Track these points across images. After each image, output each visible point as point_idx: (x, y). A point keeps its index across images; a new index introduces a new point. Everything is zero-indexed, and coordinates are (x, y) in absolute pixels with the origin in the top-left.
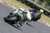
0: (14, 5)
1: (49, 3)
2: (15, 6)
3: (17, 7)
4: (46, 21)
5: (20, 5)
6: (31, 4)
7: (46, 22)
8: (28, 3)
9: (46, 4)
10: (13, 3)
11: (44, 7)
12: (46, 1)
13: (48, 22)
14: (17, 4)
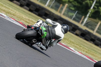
0: (4, 11)
1: (74, 6)
2: (7, 13)
3: (11, 14)
4: (69, 43)
5: (15, 11)
6: (38, 7)
7: (69, 45)
8: (32, 6)
9: (68, 8)
10: (3, 6)
11: (64, 14)
12: (69, 2)
13: (73, 44)
14: (10, 8)
